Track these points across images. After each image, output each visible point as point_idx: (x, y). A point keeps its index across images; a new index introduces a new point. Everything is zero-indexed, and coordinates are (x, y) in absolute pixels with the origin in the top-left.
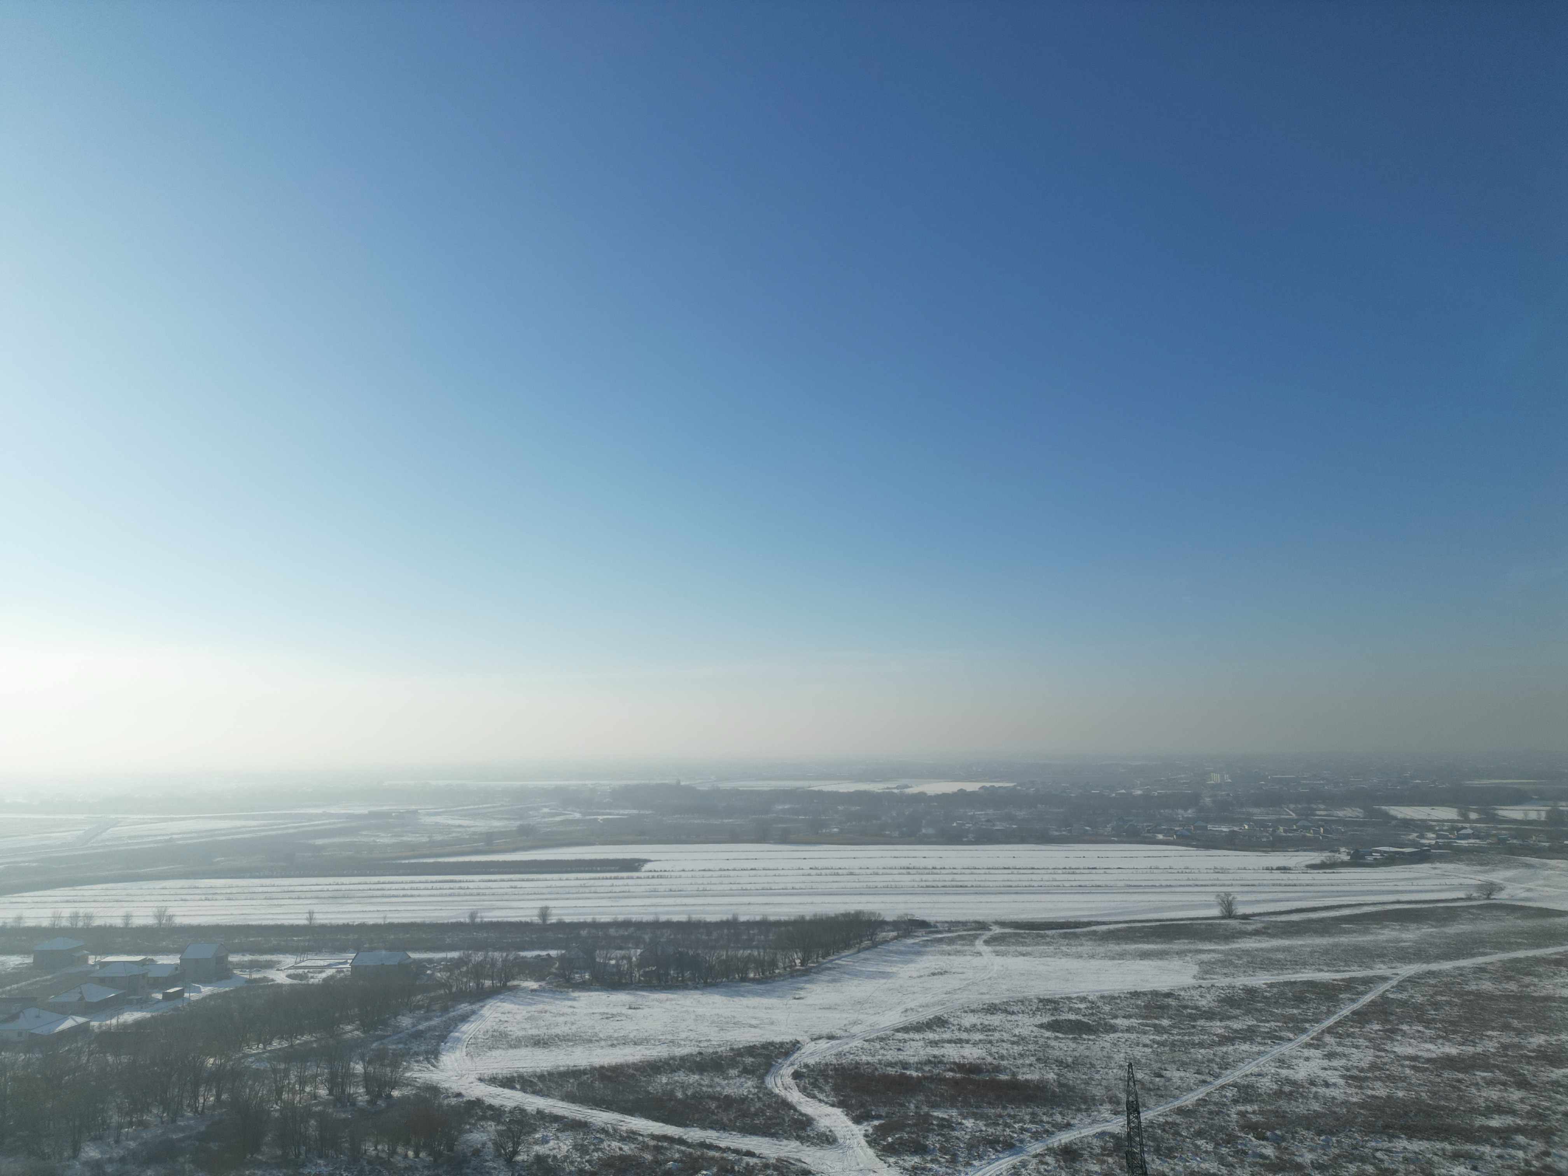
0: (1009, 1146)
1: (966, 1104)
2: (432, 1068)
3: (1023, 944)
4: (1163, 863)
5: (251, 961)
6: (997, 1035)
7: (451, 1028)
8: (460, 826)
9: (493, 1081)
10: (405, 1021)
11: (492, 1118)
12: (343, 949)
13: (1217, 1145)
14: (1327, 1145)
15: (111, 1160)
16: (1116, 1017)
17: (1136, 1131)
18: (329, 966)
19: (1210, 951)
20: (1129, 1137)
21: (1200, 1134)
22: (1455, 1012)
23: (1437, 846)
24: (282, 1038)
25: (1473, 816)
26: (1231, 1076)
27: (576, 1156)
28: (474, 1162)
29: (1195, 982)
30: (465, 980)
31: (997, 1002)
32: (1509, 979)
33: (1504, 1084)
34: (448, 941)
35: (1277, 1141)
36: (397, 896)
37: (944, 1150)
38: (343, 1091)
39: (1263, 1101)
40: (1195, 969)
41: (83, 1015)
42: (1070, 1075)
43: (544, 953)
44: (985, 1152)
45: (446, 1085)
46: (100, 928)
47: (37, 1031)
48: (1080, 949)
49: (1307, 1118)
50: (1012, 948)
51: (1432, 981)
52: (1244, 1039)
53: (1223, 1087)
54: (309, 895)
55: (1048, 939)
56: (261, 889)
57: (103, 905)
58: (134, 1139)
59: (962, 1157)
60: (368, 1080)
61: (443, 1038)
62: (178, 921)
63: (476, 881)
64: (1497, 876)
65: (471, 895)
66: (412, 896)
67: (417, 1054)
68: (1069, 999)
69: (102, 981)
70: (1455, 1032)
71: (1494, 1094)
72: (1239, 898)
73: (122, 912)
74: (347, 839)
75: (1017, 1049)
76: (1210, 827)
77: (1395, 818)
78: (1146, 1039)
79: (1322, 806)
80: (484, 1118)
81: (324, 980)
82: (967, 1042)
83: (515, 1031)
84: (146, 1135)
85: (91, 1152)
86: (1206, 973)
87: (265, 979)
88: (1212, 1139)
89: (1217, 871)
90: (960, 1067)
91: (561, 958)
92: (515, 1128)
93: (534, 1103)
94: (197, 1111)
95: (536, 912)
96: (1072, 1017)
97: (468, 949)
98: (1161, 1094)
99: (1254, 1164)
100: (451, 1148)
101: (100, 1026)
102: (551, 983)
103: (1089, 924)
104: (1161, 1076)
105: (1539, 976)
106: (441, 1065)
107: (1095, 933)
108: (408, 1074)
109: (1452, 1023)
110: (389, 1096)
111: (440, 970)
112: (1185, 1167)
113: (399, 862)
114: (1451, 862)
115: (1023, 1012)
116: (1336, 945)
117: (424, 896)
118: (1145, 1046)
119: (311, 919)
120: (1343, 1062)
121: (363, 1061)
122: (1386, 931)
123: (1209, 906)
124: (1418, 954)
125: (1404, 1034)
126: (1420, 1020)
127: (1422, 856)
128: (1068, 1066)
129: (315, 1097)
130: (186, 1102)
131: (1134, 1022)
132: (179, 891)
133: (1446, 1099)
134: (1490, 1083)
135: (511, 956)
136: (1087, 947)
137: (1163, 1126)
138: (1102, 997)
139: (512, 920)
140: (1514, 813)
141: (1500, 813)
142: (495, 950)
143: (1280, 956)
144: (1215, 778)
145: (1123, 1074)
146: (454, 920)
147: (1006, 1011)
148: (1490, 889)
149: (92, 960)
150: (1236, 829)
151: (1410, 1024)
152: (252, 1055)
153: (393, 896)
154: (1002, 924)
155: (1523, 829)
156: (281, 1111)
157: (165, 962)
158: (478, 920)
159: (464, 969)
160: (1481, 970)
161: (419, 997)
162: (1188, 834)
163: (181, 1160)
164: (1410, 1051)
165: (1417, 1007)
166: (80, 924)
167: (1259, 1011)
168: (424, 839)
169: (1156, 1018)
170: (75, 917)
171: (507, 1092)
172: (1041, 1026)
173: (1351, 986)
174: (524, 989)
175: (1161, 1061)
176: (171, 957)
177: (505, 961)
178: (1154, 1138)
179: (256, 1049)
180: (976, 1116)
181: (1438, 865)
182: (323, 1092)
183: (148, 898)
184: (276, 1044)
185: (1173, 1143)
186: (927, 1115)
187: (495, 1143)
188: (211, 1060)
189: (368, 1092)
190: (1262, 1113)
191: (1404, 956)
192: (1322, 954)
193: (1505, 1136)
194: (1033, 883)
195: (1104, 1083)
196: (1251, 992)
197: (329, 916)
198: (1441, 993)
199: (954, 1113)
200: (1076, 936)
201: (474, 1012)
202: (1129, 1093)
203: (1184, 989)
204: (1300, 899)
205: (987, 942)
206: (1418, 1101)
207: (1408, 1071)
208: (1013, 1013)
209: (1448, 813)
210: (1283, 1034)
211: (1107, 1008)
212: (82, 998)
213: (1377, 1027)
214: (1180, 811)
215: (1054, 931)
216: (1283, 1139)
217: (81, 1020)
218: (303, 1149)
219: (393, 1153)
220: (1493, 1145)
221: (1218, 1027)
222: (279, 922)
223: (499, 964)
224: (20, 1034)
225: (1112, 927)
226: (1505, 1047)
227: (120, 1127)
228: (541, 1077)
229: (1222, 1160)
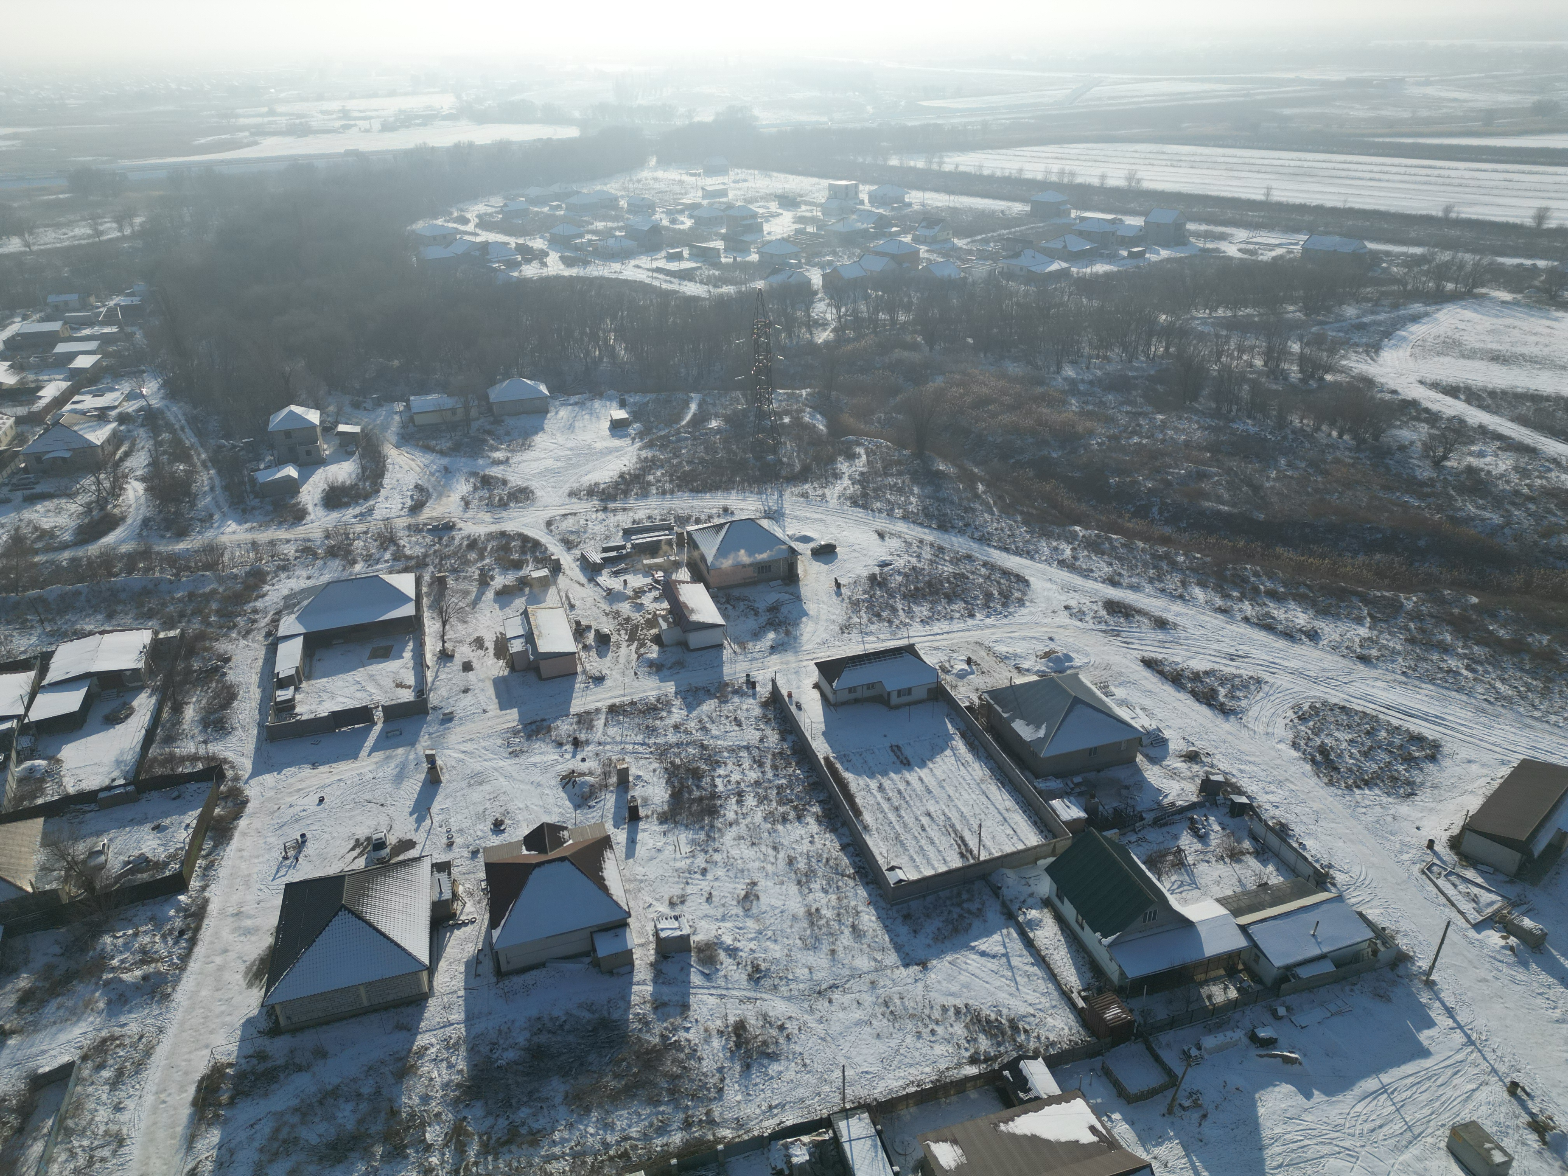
2: (1370, 361)
5: (1206, 231)
7: (1399, 326)
8: (1455, 100)
9: (1435, 386)
10: (1350, 311)
11: (1426, 421)
12: (1297, 230)
15: (1083, 381)
18: (1280, 245)
24: (1227, 307)
27: (1514, 477)
28: (1399, 456)
30: (1424, 279)
34: (1413, 234)
36: (1363, 179)
38: (1278, 366)
41: (1065, 261)
43: (1528, 262)
45: (1383, 380)
46: (1081, 186)
47: (1033, 269)
54: (1269, 169)
56: (1222, 159)
57: (1084, 164)
58: (1100, 369)
60: (1302, 359)
61: (1388, 334)
62: (1147, 185)
63: (1460, 169)
65: (1450, 185)
66: (1380, 180)
67: (1357, 345)
69: (1081, 234)
73: (1098, 172)
74: (1317, 110)
80: (1418, 419)
81: (1273, 258)
83: (1472, 341)
84: (1109, 368)
85: (1069, 372)
87: (1217, 250)
91: (1550, 271)
92: (1451, 436)
93: (1476, 416)
94: (1148, 357)
95: (1532, 212)
97: (1436, 245)
100: (1376, 438)
101: (1078, 273)
102: (1529, 297)
106: (1381, 360)
108: (1344, 362)
110: (1322, 379)
111: (1397, 265)
113: (1371, 139)
117: (1394, 181)
119: (1268, 195)
121: (1301, 342)
129: (1251, 366)
130: (1141, 348)
132: (1148, 156)
135: (1486, 261)
139: (1497, 219)
142: (1467, 251)
146: (1424, 212)
149: (1074, 214)
152: (1198, 318)
153: (1359, 179)
156: (1219, 371)
157: (1132, 223)
158: (1453, 215)
159: (1426, 267)
161: (1369, 289)
163: (1134, 393)
166: (1066, 180)
168: (1406, 115)
170: (1062, 173)
171: (1449, 400)
174: (1493, 300)
176: (1137, 218)
177: (1476, 265)
179: (1202, 314)
182: (1259, 363)
183: (1121, 160)
184: (1220, 312)
187: (1425, 444)
188: (1164, 317)
189: (1301, 371)
197: (1287, 194)
201: (1427, 314)
212: (1065, 247)
217: (1064, 265)
218: (1235, 407)
219: (1317, 429)
222: (1236, 195)
223: (1469, 267)
224: (1021, 269)
227: (1090, 357)
228: (1492, 394)
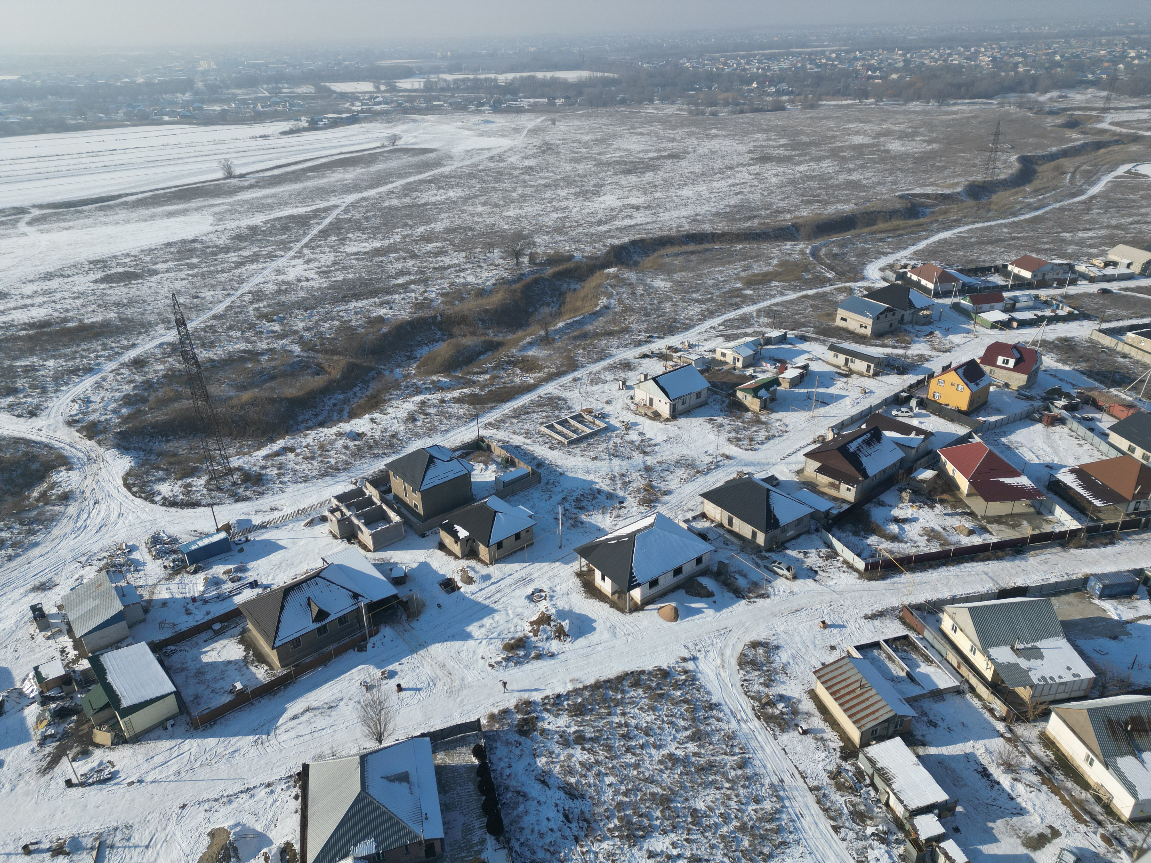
0: (89, 370)
1: (44, 350)
3: (64, 220)
4: (173, 140)
6: (58, 295)
13: (243, 332)
14: (311, 315)
16: (156, 263)
17: (185, 338)
19: (219, 205)
20: (182, 342)
21: (231, 328)
22: (378, 221)
23: (362, 111)
25: (383, 88)
26: (245, 288)
29: (213, 229)
31: (52, 270)
32: (406, 195)
33: (404, 258)
35: (281, 320)
37: (33, 387)
39: (269, 298)
40: (211, 219)
42: (128, 311)
44: (69, 379)
48: (116, 217)
49: (297, 302)
50: (55, 225)
51: (364, 204)
52: (252, 262)
53: (242, 295)
55: (86, 214)
59: (50, 387)
64: (398, 129)
68: (115, 257)
70: (378, 233)
71: (399, 265)
72: (236, 162)
75: (78, 302)
76: (205, 107)
77: (335, 92)
78: (182, 275)
79: (286, 86)
82: (33, 305)
86: (219, 220)
88: (239, 329)
89: (217, 143)
90: (31, 326)
96: (121, 270)
98: (199, 309)
99: (268, 338)
103: (119, 196)
104: (198, 297)
105: (421, 191)
107: (126, 203)
109: (377, 228)
112: (224, 351)
114: (371, 122)
115: (77, 274)
116: (305, 188)
118: (182, 279)
120: (316, 264)
122: (335, 174)
123: (214, 171)
124: (356, 187)
125: (351, 240)
126: (358, 229)
127: (354, 120)
128: (125, 305)
131: (171, 264)
133: (375, 274)
134: (397, 259)
136: (122, 215)
137: (204, 330)
138: (142, 251)
140: (405, 84)
141: (398, 84)
143: (270, 201)
144: (203, 66)
145: (170, 302)
147: (62, 276)
148: (394, 139)
150: (226, 107)
151: (353, 233)
154: (41, 207)
155: (411, 95)
160: (391, 192)
162: (188, 114)
164: (355, 249)
165: (358, 222)
167: (260, 241)
169: (188, 259)
172: (96, 281)
173: (316, 214)
175: (196, 288)
178: (199, 338)
180: (54, 357)
181: (363, 125)
185: (213, 338)
186: (11, 366)
190: (269, 306)
191: (347, 190)
192: (297, 196)
193: (405, 287)
194: (60, 169)
195: (156, 311)
196: (253, 229)
198: (369, 211)
199: (35, 359)
200: (110, 207)
202: (176, 314)
203: (205, 235)
204: (278, 158)
205: (29, 224)
206: (360, 278)
207: (354, 262)
208: (69, 276)
209: (366, 87)
210: (278, 253)
211: (148, 258)
213: (334, 238)
214: (179, 95)
215: (90, 206)
216: (284, 318)
220: (400, 293)
221: (233, 257)
225: (140, 196)
226: (405, 237)
229: (248, 341)
